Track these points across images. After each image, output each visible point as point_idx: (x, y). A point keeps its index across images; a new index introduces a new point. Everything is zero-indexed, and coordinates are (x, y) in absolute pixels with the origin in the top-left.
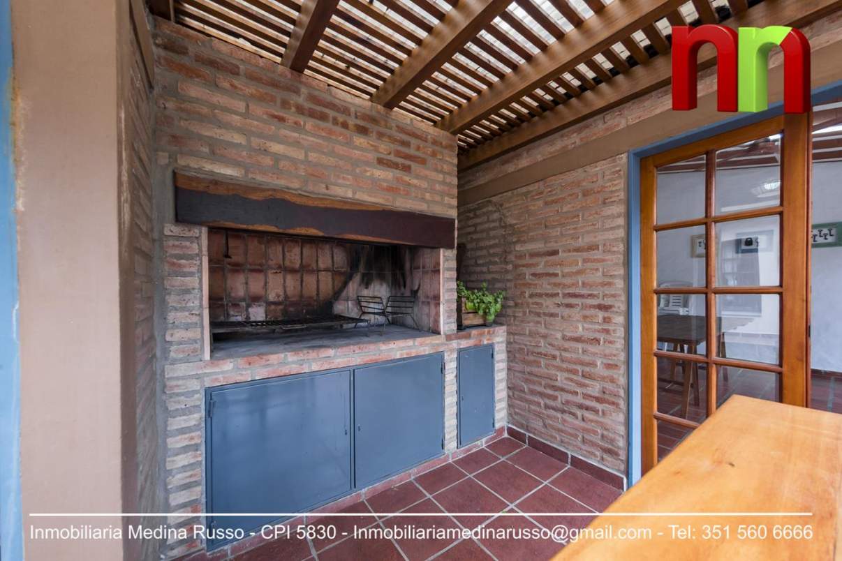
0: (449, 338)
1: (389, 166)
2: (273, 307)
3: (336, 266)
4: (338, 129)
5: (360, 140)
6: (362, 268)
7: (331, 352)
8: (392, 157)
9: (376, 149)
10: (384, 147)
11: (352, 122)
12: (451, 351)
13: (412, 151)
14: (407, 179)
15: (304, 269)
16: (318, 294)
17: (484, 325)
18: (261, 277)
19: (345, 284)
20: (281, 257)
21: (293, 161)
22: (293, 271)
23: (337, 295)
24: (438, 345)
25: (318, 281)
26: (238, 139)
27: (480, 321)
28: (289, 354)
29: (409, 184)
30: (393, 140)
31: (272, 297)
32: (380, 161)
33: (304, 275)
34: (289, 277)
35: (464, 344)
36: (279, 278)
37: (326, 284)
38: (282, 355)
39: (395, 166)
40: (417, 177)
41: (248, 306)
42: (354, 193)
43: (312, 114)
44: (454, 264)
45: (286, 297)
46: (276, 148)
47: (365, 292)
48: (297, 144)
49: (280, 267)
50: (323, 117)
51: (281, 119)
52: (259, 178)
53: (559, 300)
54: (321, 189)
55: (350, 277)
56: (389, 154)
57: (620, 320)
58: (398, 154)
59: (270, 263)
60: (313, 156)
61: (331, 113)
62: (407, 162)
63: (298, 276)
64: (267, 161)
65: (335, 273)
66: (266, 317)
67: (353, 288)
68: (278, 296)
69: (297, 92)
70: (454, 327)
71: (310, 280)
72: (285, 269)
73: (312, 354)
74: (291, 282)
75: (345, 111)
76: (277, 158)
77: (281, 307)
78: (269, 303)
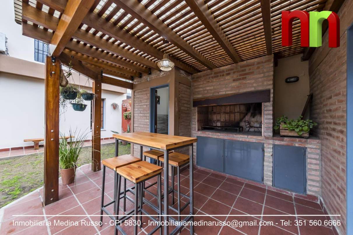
0: (267, 138)
1: (237, 80)
2: (222, 123)
3: (241, 111)
4: (222, 77)
5: (228, 77)
6: (251, 111)
7: (219, 134)
8: (239, 77)
9: (232, 77)
10: (235, 76)
11: (225, 74)
12: (269, 144)
13: (247, 71)
14: (245, 82)
15: (230, 112)
16: (235, 120)
18: (220, 115)
19: (244, 117)
20: (224, 109)
21: (211, 90)
22: (227, 113)
23: (241, 120)
24: (260, 140)
25: (235, 116)
26: (201, 89)
28: (210, 133)
29: (246, 83)
30: (238, 72)
31: (222, 120)
32: (234, 80)
34: (226, 115)
35: (277, 142)
36: (224, 115)
37: (238, 117)
38: (208, 133)
39: (240, 79)
40: (249, 80)
41: (217, 122)
42: (225, 92)
43: (215, 77)
44: (271, 108)
45: (226, 120)
46: (208, 88)
47: (253, 119)
48: (212, 86)
49: (224, 112)
50: (217, 76)
51: (209, 82)
52: (205, 96)
54: (217, 94)
55: (246, 114)
56: (238, 76)
58: (241, 75)
59: (222, 111)
60: (215, 87)
61: (219, 74)
62: (244, 76)
63: (229, 114)
64: (206, 92)
65: (240, 113)
66: (221, 125)
67: (247, 118)
68: (223, 120)
69: (212, 74)
70: (272, 134)
71: (232, 116)
72: (225, 113)
73: (214, 134)
74: (227, 116)
75: (223, 71)
76: (208, 90)
77: (224, 123)
78: (221, 122)
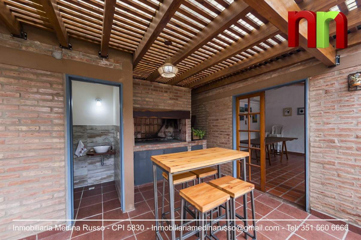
0: (189, 143)
1: (172, 99)
2: (143, 134)
3: (159, 123)
4: (161, 93)
5: (165, 94)
6: (165, 124)
7: (159, 145)
8: (173, 97)
9: (169, 95)
10: (171, 95)
11: (163, 90)
12: (190, 146)
13: (179, 95)
14: (177, 102)
15: (150, 124)
16: (154, 131)
17: (200, 139)
18: (140, 126)
19: (161, 128)
20: (145, 121)
21: (151, 102)
22: (148, 125)
23: (159, 131)
24: (186, 144)
25: (154, 128)
26: (140, 99)
27: (199, 138)
29: (178, 103)
30: (173, 93)
31: (142, 132)
32: (170, 99)
33: (151, 126)
34: (147, 127)
35: (193, 144)
36: (144, 127)
37: (156, 128)
39: (174, 99)
40: (180, 101)
41: (137, 134)
42: (164, 107)
43: (154, 90)
44: (190, 123)
45: (146, 132)
46: (147, 99)
47: (167, 130)
48: (151, 98)
49: (144, 124)
50: (157, 91)
51: (148, 93)
52: (144, 106)
53: (219, 133)
54: (156, 107)
55: (162, 126)
56: (173, 96)
57: (231, 138)
58: (175, 96)
59: (142, 123)
60: (155, 100)
61: (158, 89)
62: (177, 98)
63: (149, 126)
64: (145, 103)
65: (158, 125)
66: (141, 137)
67: (163, 129)
68: (144, 131)
69: (151, 86)
70: (190, 140)
71: (152, 127)
72: (146, 125)
74: (147, 128)
75: (162, 88)
76: (147, 101)
77: (145, 134)
78: (142, 134)
